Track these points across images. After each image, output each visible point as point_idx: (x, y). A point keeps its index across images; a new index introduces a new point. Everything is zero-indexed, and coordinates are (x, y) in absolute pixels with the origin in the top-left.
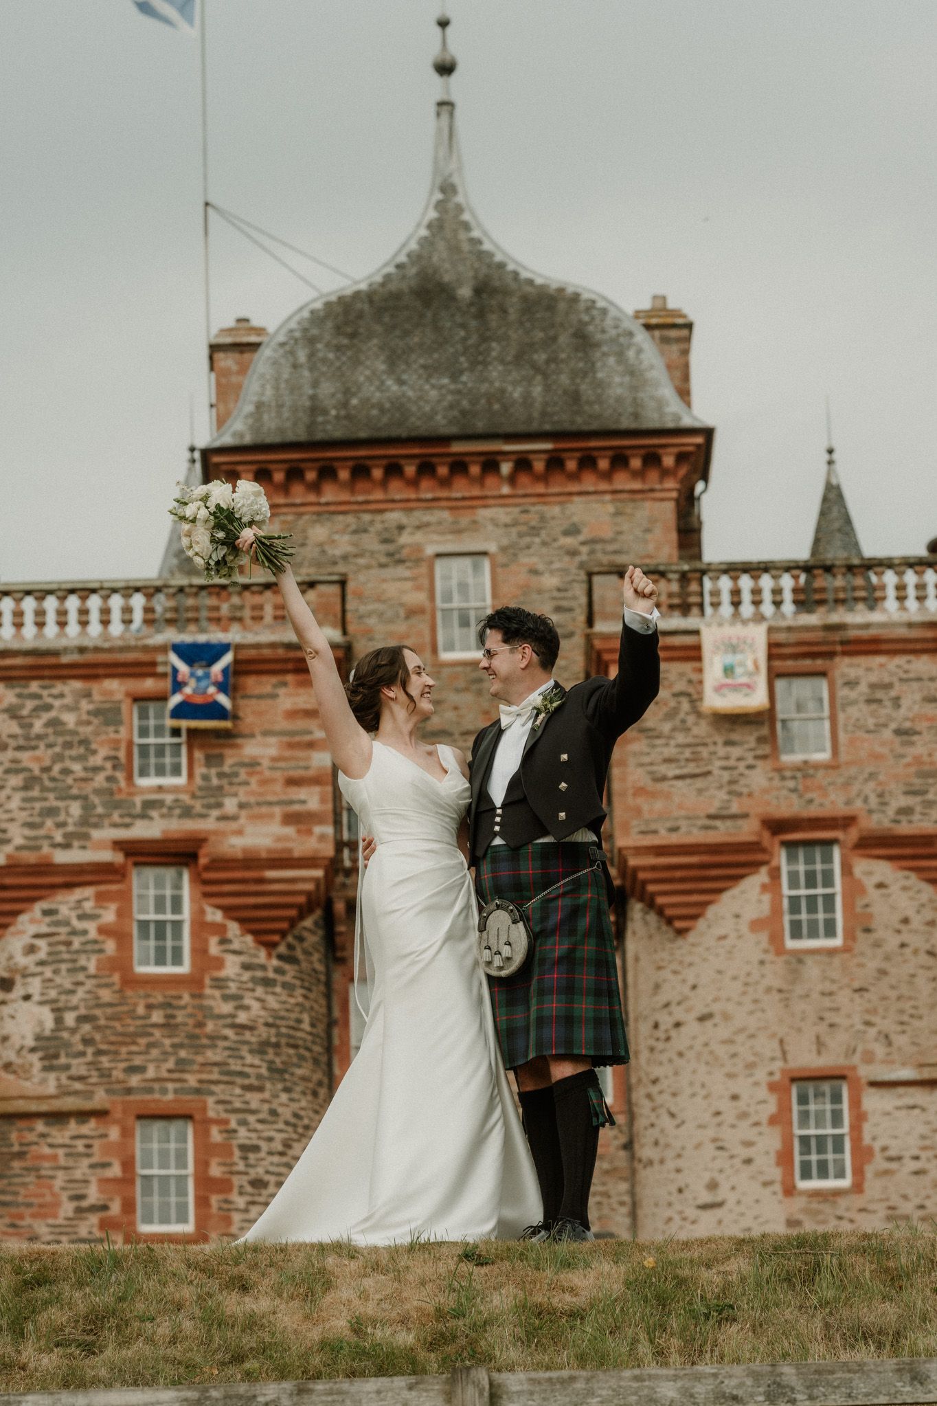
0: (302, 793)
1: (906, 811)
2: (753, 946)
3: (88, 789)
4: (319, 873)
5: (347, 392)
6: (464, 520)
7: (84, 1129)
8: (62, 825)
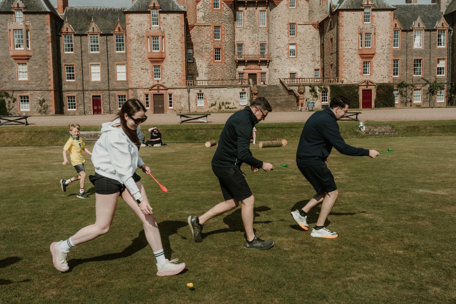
2: (285, 8)
7: (208, 28)
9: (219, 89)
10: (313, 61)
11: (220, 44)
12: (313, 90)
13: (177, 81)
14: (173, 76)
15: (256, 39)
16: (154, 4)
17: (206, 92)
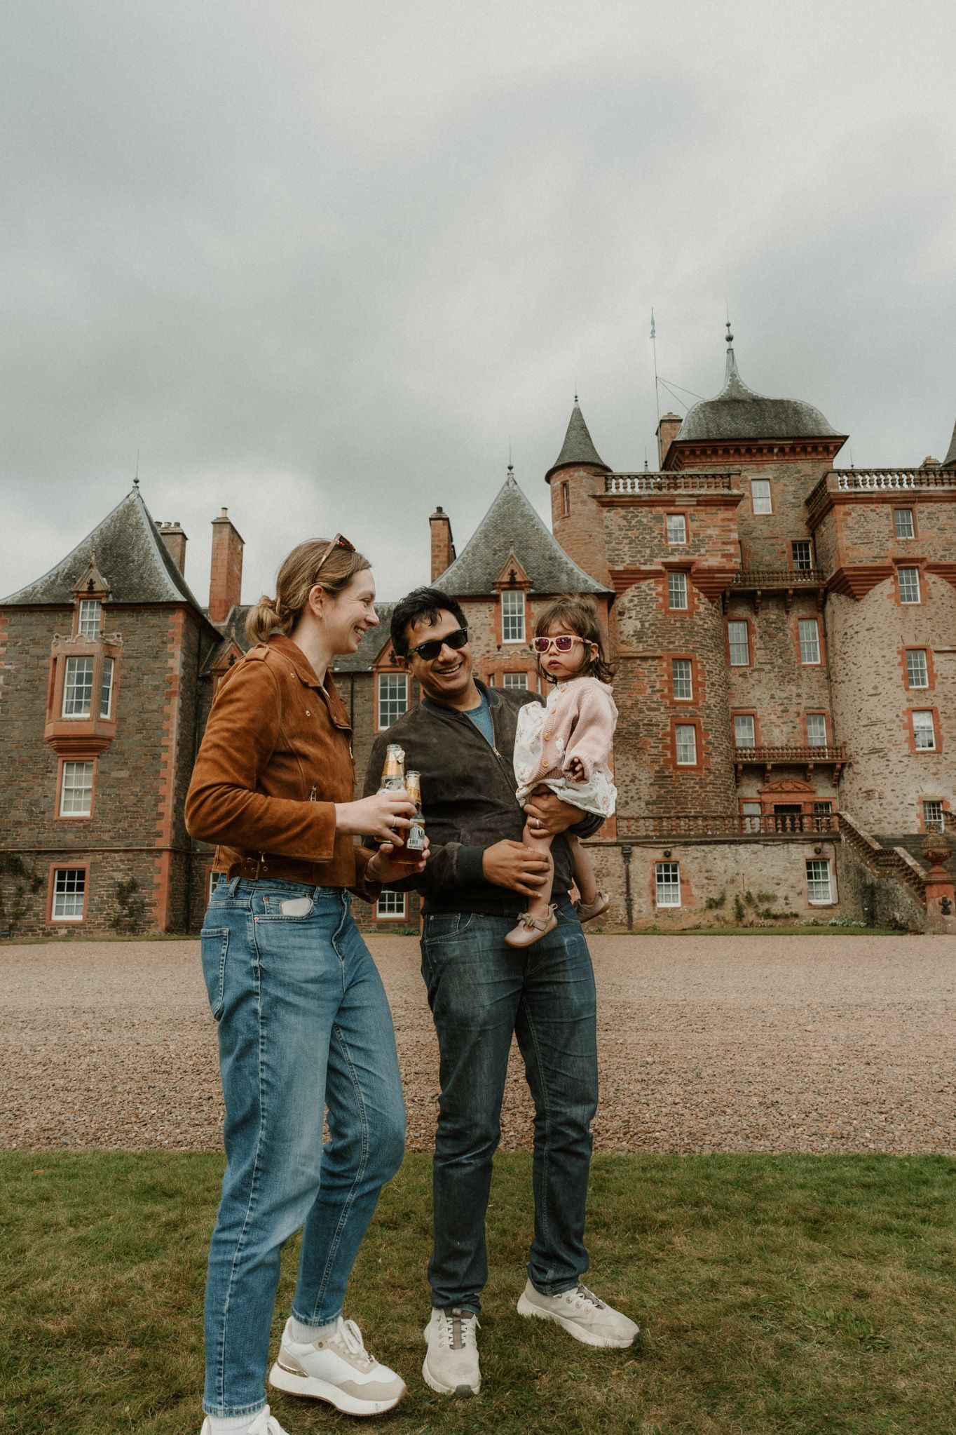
0: (728, 547)
1: (944, 556)
2: (889, 604)
3: (652, 544)
5: (718, 426)
6: (761, 468)
7: (654, 663)
8: (642, 557)
9: (732, 846)
11: (690, 712)
15: (795, 701)
16: (513, 574)
17: (687, 858)
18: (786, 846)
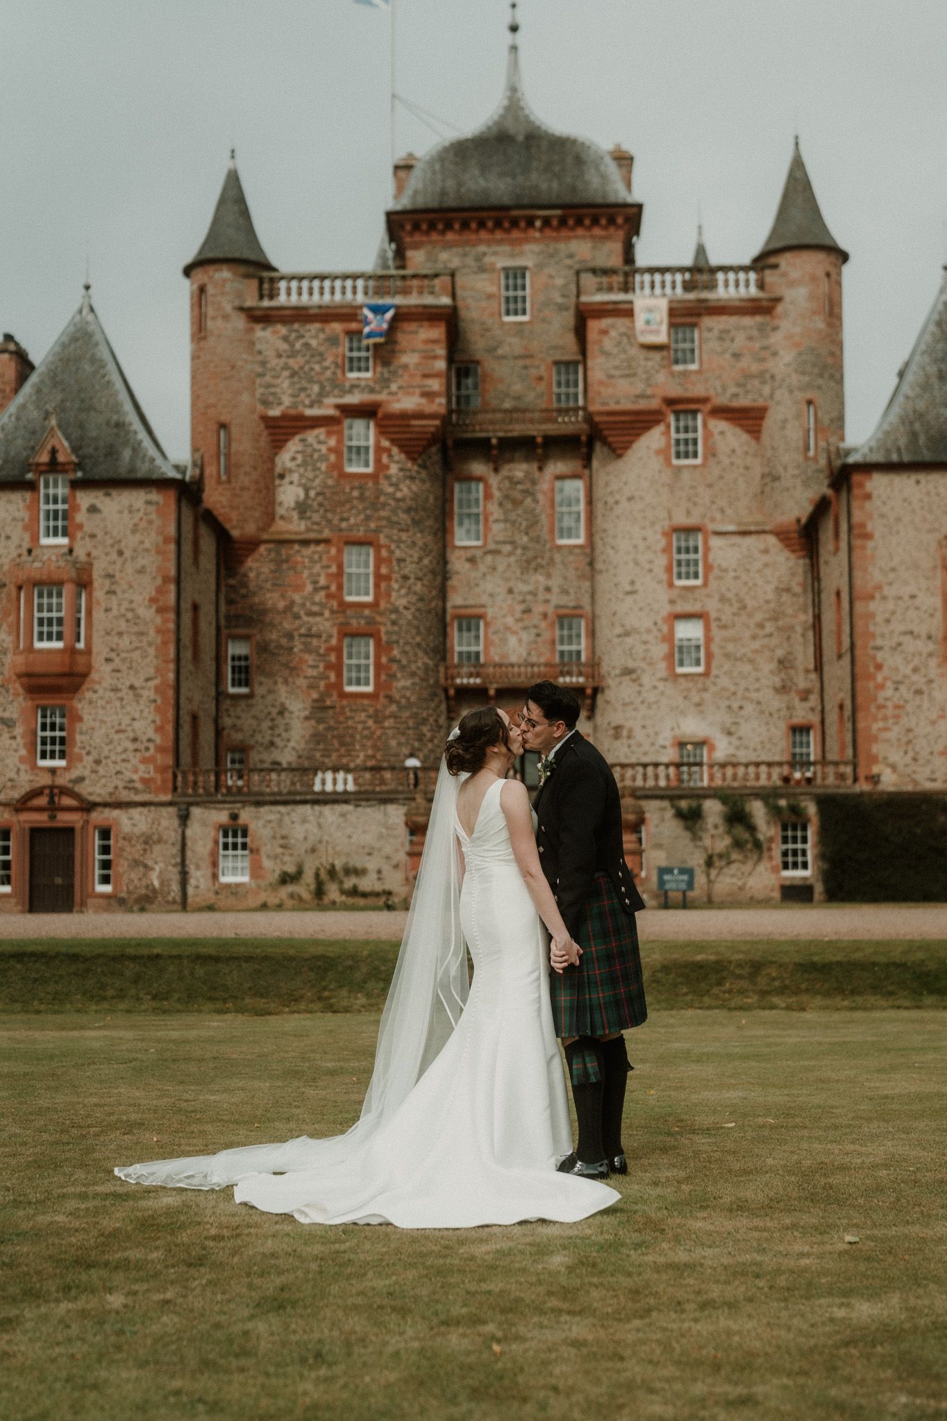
0: (429, 382)
1: (736, 395)
2: (656, 463)
3: (322, 377)
4: (437, 422)
5: (460, 185)
6: (517, 250)
7: (318, 549)
8: (309, 396)
9: (317, 808)
10: (783, 689)
11: (367, 617)
12: (737, 817)
13: (136, 771)
14: (119, 749)
15: (542, 596)
16: (54, 452)
17: (259, 821)
18: (382, 807)
